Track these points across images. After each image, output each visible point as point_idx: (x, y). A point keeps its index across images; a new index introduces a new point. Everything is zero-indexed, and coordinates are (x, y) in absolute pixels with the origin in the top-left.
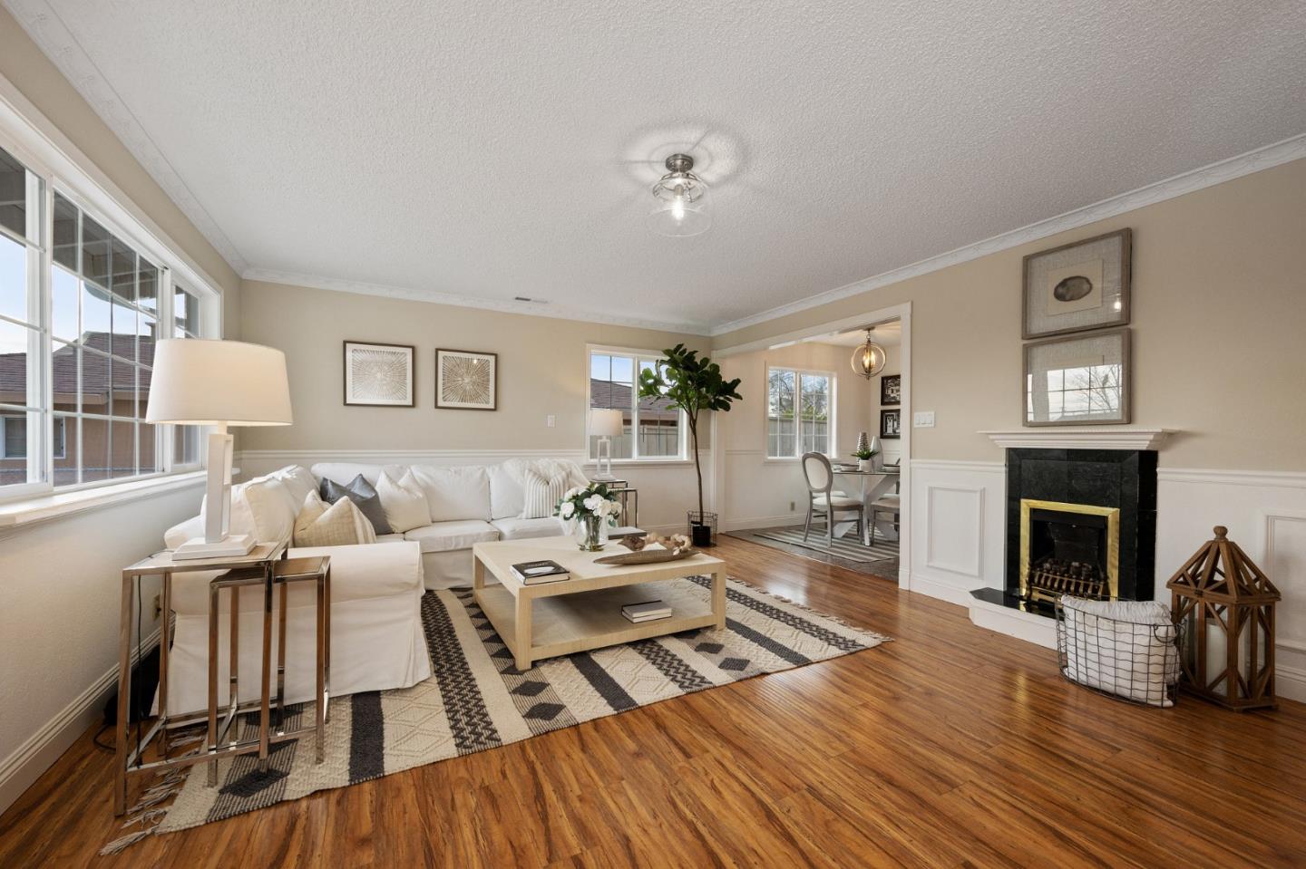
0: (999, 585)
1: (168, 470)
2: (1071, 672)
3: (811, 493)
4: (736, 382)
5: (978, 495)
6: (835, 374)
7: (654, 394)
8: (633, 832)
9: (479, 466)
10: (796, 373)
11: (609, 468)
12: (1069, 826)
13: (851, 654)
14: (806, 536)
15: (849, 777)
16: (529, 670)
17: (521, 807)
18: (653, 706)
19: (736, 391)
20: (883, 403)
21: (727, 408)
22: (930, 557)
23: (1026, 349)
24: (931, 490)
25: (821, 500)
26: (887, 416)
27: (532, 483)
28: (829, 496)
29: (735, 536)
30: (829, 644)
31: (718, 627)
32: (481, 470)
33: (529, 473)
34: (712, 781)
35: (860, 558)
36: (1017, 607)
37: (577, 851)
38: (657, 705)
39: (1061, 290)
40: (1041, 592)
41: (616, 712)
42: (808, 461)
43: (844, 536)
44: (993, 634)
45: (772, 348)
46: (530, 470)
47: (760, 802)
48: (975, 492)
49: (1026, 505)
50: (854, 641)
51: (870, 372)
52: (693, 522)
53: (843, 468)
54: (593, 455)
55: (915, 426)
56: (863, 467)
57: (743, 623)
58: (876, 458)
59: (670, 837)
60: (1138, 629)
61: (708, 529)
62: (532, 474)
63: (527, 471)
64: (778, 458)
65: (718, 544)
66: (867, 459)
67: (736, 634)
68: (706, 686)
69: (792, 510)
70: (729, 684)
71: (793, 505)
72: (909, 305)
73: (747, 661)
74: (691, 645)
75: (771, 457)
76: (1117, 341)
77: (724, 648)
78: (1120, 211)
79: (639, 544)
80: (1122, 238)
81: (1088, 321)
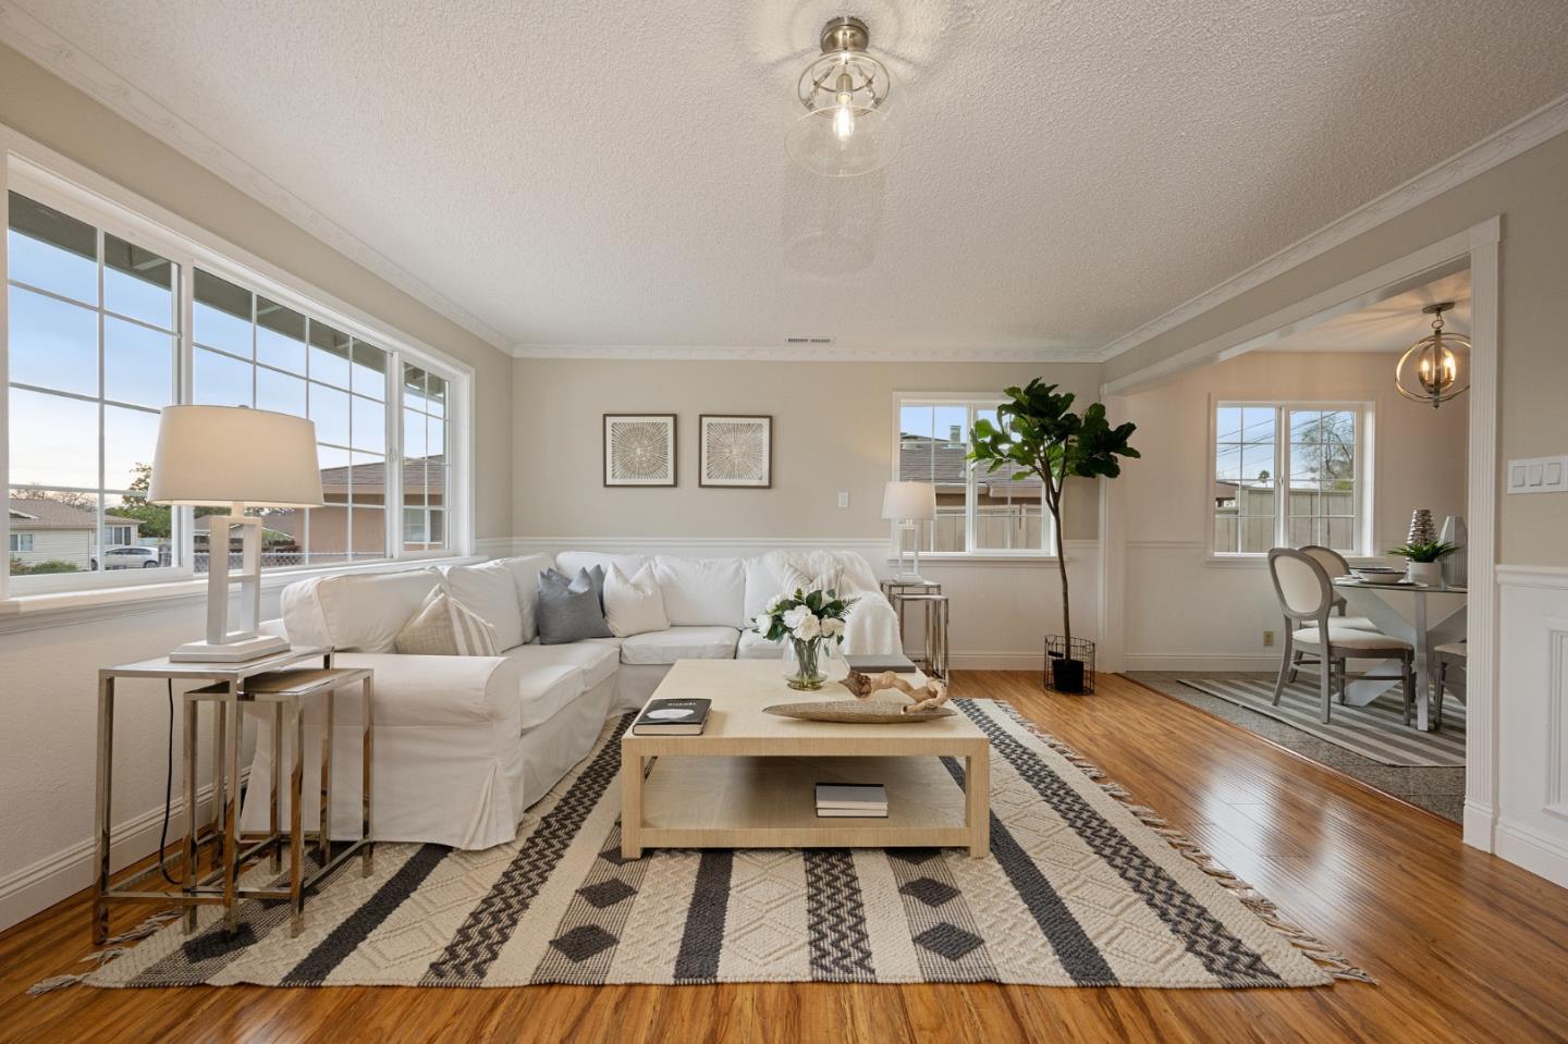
1: (396, 556)
3: (1288, 621)
4: (1128, 429)
7: (991, 456)
9: (735, 559)
11: (916, 563)
13: (1232, 989)
16: (636, 860)
18: (740, 988)
19: (1131, 442)
21: (1113, 471)
25: (1308, 635)
27: (791, 580)
28: (1324, 629)
29: (1133, 681)
30: (1190, 948)
31: (973, 853)
32: (737, 563)
33: (788, 569)
38: (747, 988)
41: (673, 981)
42: (1279, 562)
43: (1372, 704)
46: (790, 566)
50: (1258, 958)
51: (1437, 392)
52: (1051, 653)
53: (1366, 578)
54: (906, 546)
55: (1510, 490)
56: (1418, 577)
57: (1029, 853)
58: (1451, 560)
61: (1080, 665)
62: (792, 569)
63: (787, 566)
64: (1240, 554)
65: (1097, 689)
66: (1428, 561)
68: (860, 974)
69: (1266, 645)
70: (906, 984)
71: (1269, 636)
72: (1495, 224)
73: (982, 940)
74: (901, 875)
75: (1218, 554)
77: (956, 899)
79: (866, 687)
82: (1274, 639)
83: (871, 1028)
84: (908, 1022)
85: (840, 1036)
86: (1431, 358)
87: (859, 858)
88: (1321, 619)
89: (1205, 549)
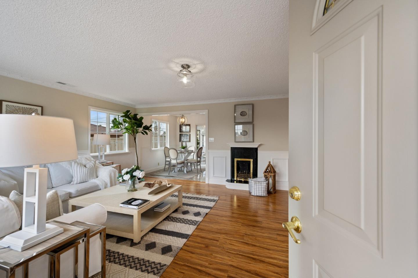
0: (230, 179)
2: (253, 194)
5: (225, 158)
6: (168, 123)
8: (230, 263)
10: (158, 122)
12: (279, 221)
14: (169, 173)
15: (248, 229)
16: (142, 241)
17: (199, 276)
18: (193, 233)
20: (180, 132)
22: (214, 174)
23: (235, 125)
24: (214, 158)
26: (181, 135)
30: (210, 202)
31: (181, 206)
34: (229, 243)
35: (190, 177)
36: (234, 182)
37: (227, 275)
38: (194, 233)
40: (239, 178)
41: (187, 240)
44: (233, 190)
45: (153, 116)
47: (242, 242)
48: (224, 157)
49: (236, 160)
50: (214, 199)
51: (183, 124)
55: (209, 141)
59: (238, 259)
60: (262, 183)
62: (77, 164)
67: (187, 206)
68: (199, 222)
70: (203, 220)
71: (159, 163)
72: (207, 110)
73: (199, 212)
74: (180, 213)
75: (153, 149)
76: (251, 126)
77: (189, 211)
78: (252, 100)
79: (151, 185)
80: (252, 105)
81: (246, 121)
82: (159, 164)
84: (209, 222)
86: (182, 119)
87: (171, 216)
88: (176, 159)
89: (151, 148)
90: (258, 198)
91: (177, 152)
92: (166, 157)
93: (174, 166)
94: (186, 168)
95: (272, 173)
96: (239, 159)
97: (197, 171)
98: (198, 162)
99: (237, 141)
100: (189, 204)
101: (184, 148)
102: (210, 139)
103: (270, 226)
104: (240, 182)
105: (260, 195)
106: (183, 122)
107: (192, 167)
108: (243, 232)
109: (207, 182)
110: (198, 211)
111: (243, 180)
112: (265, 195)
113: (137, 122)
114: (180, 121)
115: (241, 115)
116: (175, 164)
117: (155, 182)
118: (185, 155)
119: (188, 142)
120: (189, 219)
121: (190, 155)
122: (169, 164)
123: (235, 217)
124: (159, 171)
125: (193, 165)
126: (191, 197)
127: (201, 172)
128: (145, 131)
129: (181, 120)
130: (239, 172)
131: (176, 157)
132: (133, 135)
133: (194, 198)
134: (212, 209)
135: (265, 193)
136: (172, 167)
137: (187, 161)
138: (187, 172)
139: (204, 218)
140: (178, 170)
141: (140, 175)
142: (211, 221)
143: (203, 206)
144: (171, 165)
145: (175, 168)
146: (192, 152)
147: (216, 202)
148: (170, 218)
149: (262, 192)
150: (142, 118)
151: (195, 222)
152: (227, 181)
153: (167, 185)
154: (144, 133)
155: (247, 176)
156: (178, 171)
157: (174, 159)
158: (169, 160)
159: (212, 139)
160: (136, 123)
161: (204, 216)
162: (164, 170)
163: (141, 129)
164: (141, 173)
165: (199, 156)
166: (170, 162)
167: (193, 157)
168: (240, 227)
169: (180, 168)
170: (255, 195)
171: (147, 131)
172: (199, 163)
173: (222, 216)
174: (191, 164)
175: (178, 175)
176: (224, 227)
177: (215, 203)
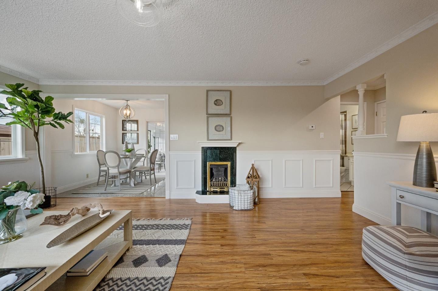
0: (200, 189)
2: (236, 208)
5: (193, 162)
6: (104, 116)
14: (106, 188)
15: (258, 274)
20: (123, 130)
21: (63, 127)
22: (178, 185)
23: (208, 118)
24: (177, 162)
26: (124, 135)
31: (130, 247)
35: (140, 192)
36: (206, 194)
39: (216, 102)
40: (213, 188)
45: (76, 99)
49: (208, 164)
50: (184, 224)
51: (128, 117)
55: (171, 139)
56: (129, 155)
58: (133, 152)
61: (49, 197)
64: (79, 153)
66: (130, 152)
67: (141, 246)
68: (170, 280)
69: (87, 178)
70: (176, 271)
71: (87, 175)
72: (167, 95)
73: (166, 255)
74: (128, 266)
75: (76, 153)
76: (229, 119)
77: (147, 256)
78: (229, 85)
79: (62, 220)
80: (229, 92)
81: (222, 112)
82: (89, 176)
83: (189, 281)
84: (188, 273)
85: (190, 288)
86: (126, 110)
87: (110, 276)
88: (118, 166)
89: (73, 152)
90: (243, 212)
91: (119, 158)
92: (100, 165)
93: (114, 177)
94: (133, 180)
95: (257, 178)
96: (213, 163)
97: (151, 182)
98: (151, 170)
99: (210, 138)
100: (145, 241)
101: (130, 151)
102: (172, 136)
103: (286, 259)
104: (215, 193)
105: (246, 208)
106: (128, 115)
107: (142, 177)
108: (253, 284)
109: (167, 197)
110: (164, 254)
111: (218, 190)
112: (251, 207)
113: (39, 104)
114: (123, 113)
115: (215, 104)
116: (116, 175)
117: (72, 211)
118: (132, 160)
119: (136, 144)
120: (149, 276)
121: (139, 161)
122: (106, 175)
123: (228, 252)
124: (89, 186)
125: (143, 174)
126: (146, 225)
127: (156, 182)
128: (59, 121)
129: (125, 112)
130: (213, 179)
131: (118, 163)
132: (31, 127)
133: (152, 227)
134: (186, 244)
135: (251, 205)
136: (111, 180)
137: (135, 169)
138: (134, 185)
139: (177, 267)
140: (121, 182)
141: (27, 202)
142: (193, 271)
143: (171, 240)
144: (108, 176)
145: (115, 181)
146: (142, 156)
147: (190, 229)
148: (108, 284)
149: (249, 204)
150: (50, 99)
151: (162, 281)
152: (198, 192)
153: (99, 213)
154: (56, 125)
155: (224, 184)
156: (121, 184)
157: (113, 167)
158: (106, 168)
159: (174, 137)
160: (37, 106)
161: (176, 263)
162: (98, 184)
163: (48, 119)
164: (29, 198)
165: (153, 161)
166: (107, 172)
167: (143, 163)
168: (244, 273)
169: (124, 180)
170: (240, 208)
171: (62, 122)
172: (152, 172)
173: (208, 256)
174: (141, 172)
175: (121, 190)
176: (219, 279)
177: (188, 231)
